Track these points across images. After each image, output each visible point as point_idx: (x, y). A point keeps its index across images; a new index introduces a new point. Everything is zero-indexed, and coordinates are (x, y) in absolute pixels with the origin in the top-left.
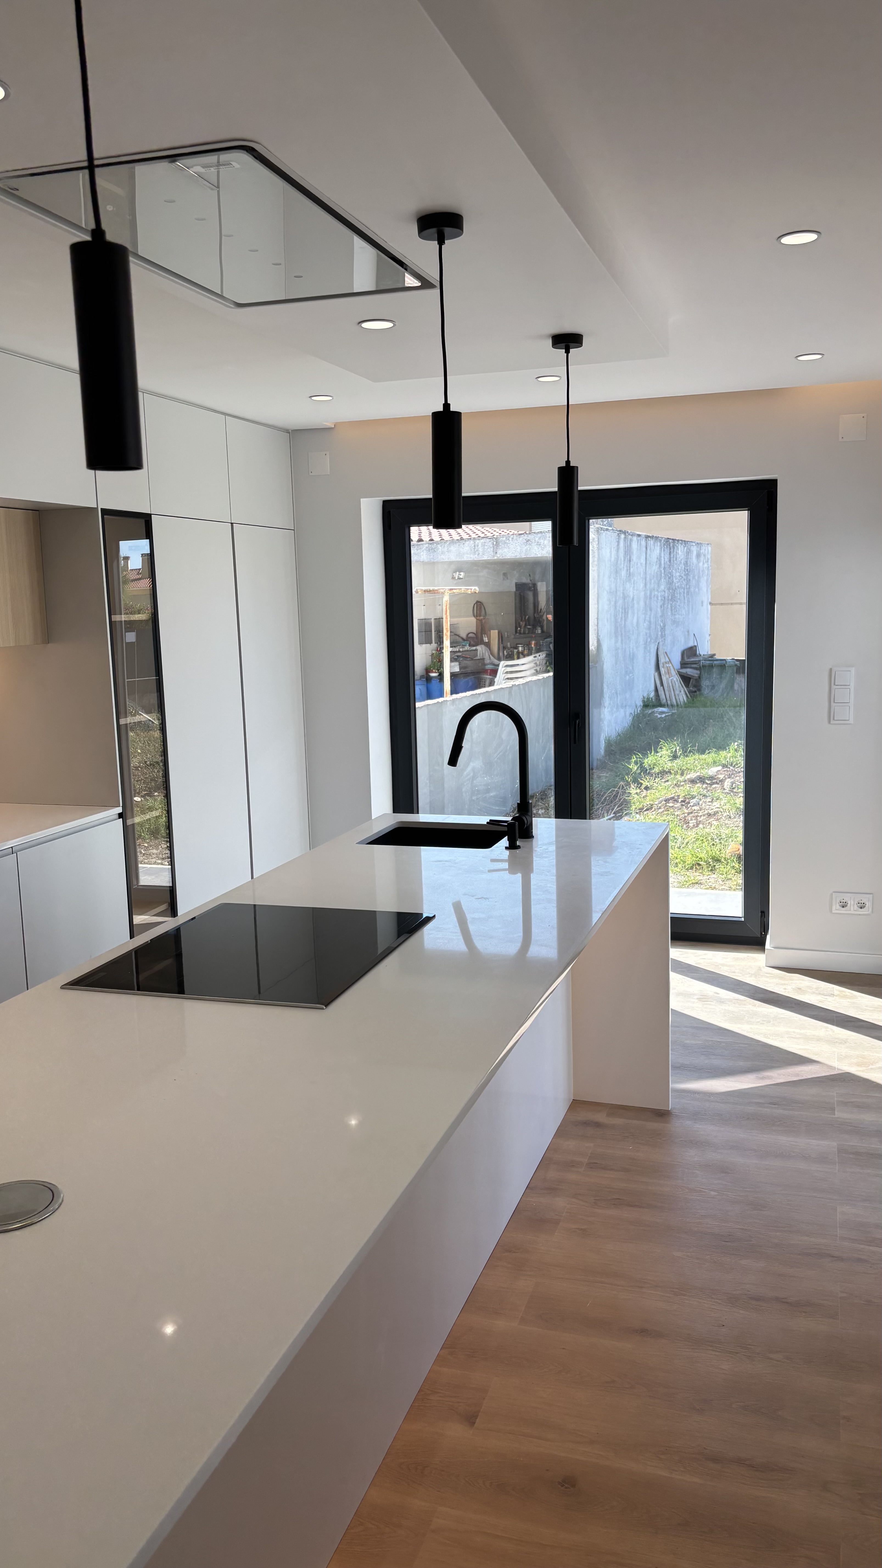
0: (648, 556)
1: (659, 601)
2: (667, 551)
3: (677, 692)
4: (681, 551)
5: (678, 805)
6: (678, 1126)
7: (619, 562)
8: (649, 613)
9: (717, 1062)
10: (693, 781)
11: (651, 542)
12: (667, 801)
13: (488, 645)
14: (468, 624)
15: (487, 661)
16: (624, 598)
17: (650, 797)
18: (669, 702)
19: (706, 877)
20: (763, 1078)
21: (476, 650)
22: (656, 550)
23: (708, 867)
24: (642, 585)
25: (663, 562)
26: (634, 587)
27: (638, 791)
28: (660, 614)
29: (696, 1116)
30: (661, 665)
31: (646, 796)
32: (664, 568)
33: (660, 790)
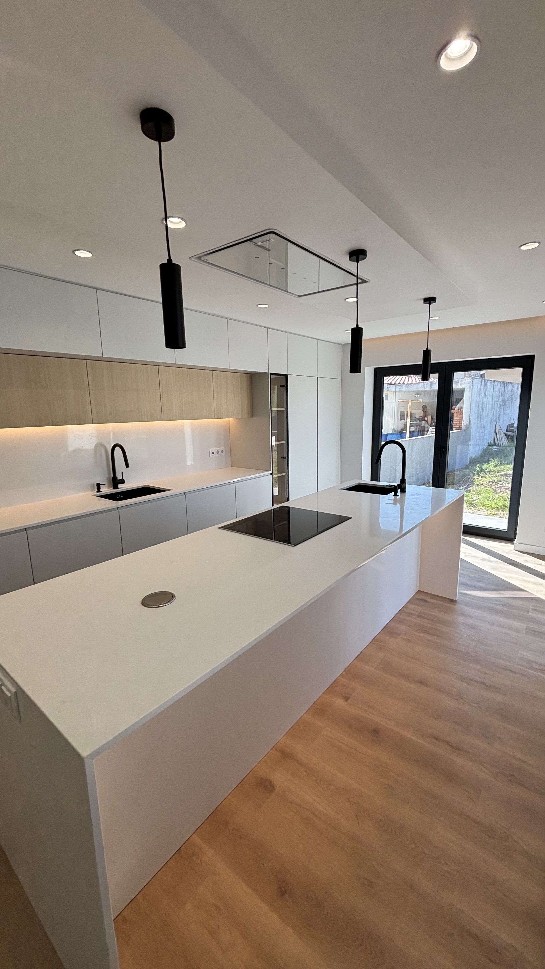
0: (494, 388)
1: (498, 406)
2: (503, 386)
3: (503, 441)
4: (509, 387)
5: (493, 484)
6: (458, 607)
7: (481, 390)
8: (493, 410)
9: (481, 584)
10: (502, 475)
11: (496, 383)
12: (489, 482)
13: (427, 421)
14: (419, 413)
15: (426, 427)
16: (483, 404)
17: (482, 481)
18: (499, 445)
19: (499, 513)
20: (500, 594)
21: (422, 423)
22: (498, 386)
23: (501, 509)
24: (491, 400)
25: (501, 391)
26: (487, 400)
27: (478, 478)
28: (498, 410)
29: (467, 604)
30: (497, 431)
31: (481, 480)
32: (502, 393)
33: (488, 478)
